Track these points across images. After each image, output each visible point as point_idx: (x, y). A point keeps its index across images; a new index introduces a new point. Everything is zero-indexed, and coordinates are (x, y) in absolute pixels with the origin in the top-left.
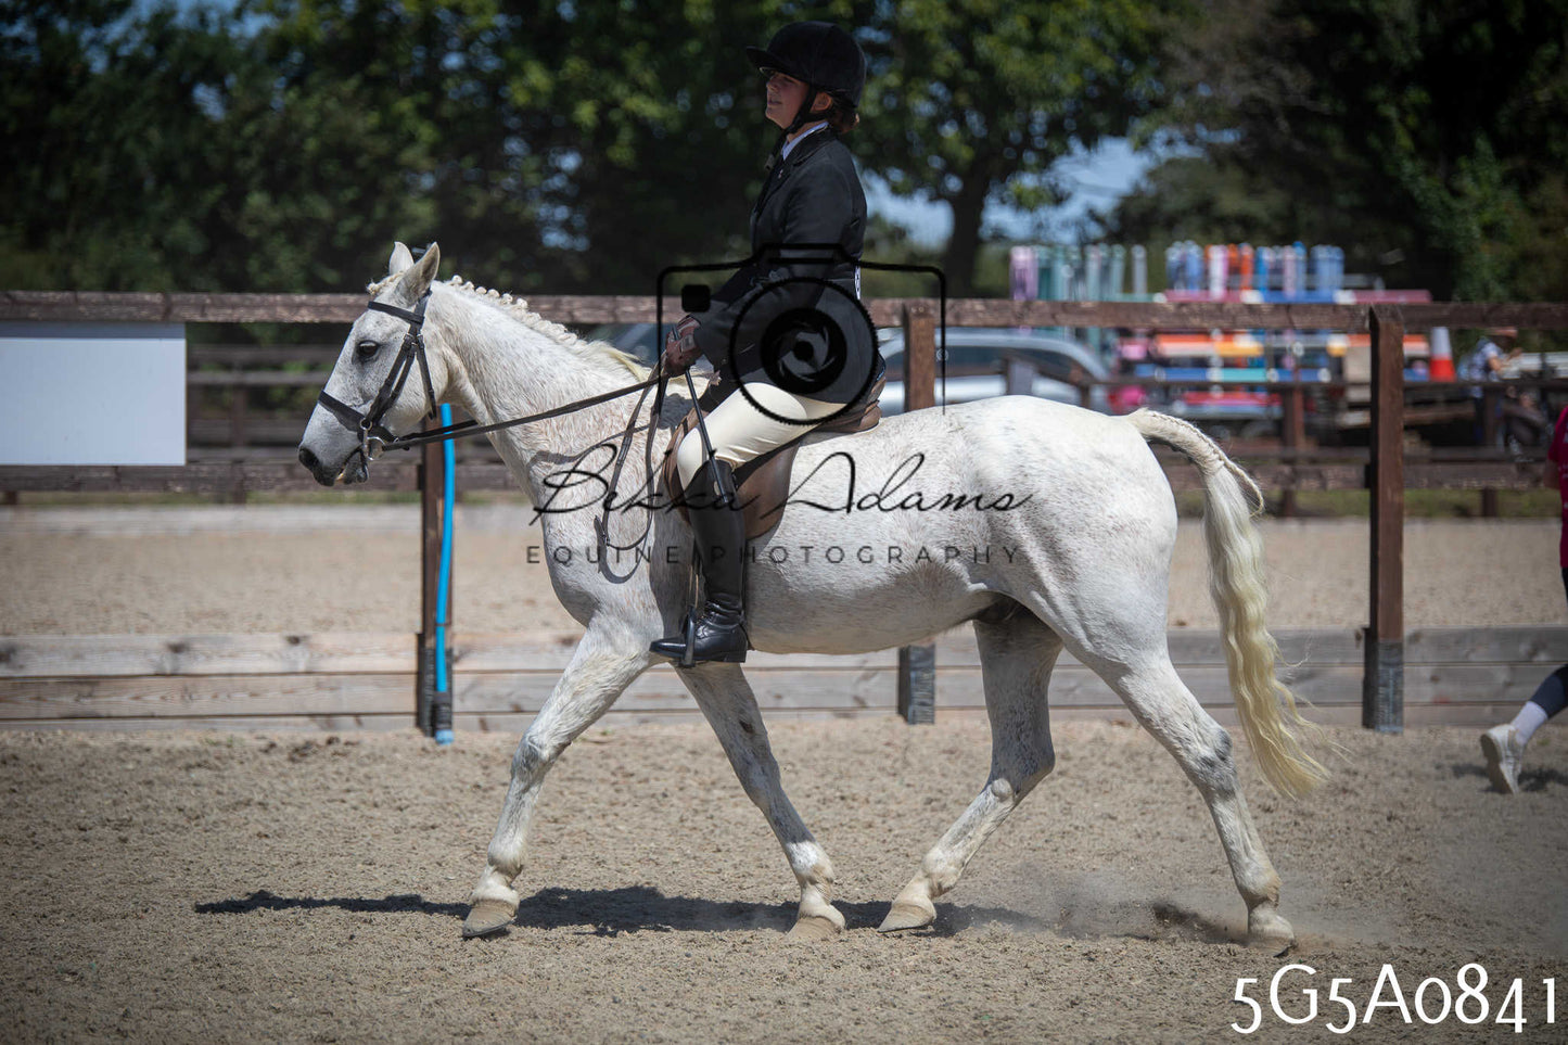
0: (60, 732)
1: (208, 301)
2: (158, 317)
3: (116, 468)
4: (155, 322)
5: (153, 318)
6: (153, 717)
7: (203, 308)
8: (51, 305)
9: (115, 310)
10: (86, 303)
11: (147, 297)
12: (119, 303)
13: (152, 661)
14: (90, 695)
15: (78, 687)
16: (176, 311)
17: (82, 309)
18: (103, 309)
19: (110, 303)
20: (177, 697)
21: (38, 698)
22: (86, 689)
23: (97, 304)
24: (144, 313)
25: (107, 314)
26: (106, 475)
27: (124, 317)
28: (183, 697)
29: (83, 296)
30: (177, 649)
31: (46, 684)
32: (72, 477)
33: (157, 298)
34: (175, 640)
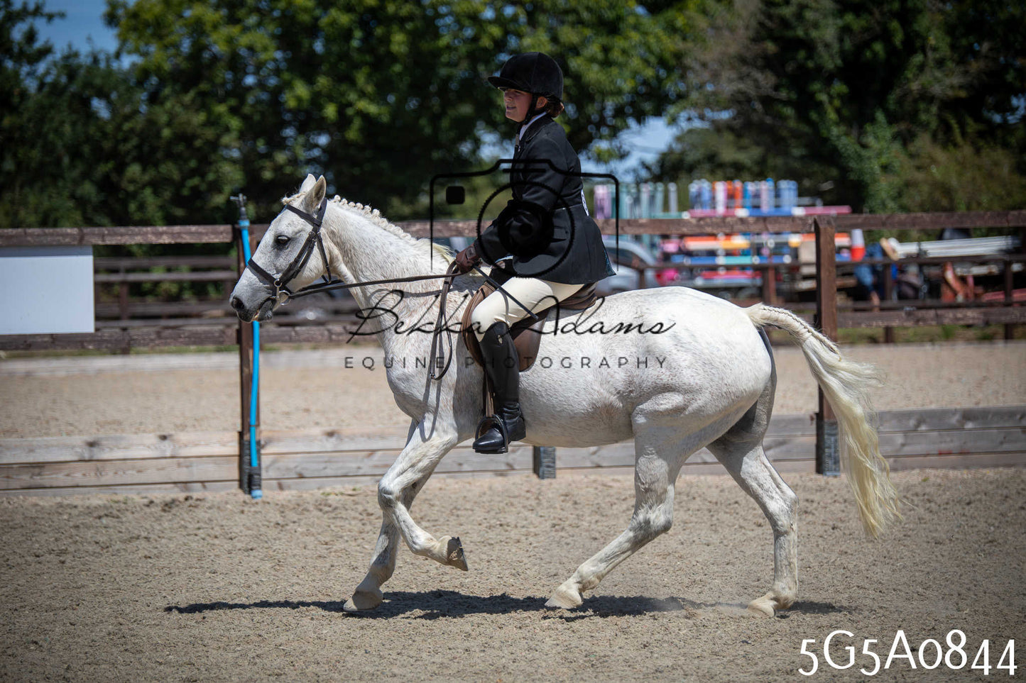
0: (21, 497)
1: (106, 232)
2: (76, 243)
3: (52, 335)
4: (74, 245)
5: (73, 243)
6: (78, 486)
7: (103, 236)
8: (10, 237)
9: (49, 239)
10: (32, 235)
11: (69, 231)
12: (52, 235)
13: (77, 452)
14: (39, 474)
15: (32, 470)
16: (86, 238)
17: (29, 238)
18: (42, 238)
19: (45, 234)
20: (92, 474)
21: (8, 477)
22: (37, 471)
23: (38, 235)
24: (67, 240)
25: (45, 242)
26: (46, 339)
27: (54, 243)
28: (96, 474)
29: (30, 231)
30: (92, 445)
31: (12, 468)
32: (25, 342)
33: (75, 231)
34: (90, 439)
